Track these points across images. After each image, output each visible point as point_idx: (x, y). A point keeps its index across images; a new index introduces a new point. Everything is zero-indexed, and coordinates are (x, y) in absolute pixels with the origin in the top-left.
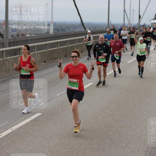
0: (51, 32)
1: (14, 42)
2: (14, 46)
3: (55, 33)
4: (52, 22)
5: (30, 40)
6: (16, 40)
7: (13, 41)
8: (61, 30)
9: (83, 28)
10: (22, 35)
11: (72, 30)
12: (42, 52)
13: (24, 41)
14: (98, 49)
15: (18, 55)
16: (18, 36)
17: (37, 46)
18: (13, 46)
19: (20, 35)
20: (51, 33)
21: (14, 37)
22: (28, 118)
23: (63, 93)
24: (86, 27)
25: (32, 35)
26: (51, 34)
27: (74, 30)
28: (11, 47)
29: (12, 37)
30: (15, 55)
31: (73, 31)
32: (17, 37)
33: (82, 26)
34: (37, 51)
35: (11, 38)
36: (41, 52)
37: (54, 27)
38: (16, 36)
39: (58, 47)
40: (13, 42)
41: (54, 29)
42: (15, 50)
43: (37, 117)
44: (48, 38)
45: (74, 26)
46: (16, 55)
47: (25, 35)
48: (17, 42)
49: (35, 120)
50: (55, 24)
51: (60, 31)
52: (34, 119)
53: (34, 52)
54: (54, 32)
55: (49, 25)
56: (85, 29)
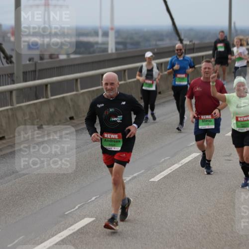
0: (112, 48)
1: (35, 71)
2: (35, 79)
3: (120, 52)
4: (112, 29)
5: (68, 66)
6: (39, 68)
7: (32, 68)
8: (132, 44)
9: (178, 38)
10: (51, 56)
11: (154, 43)
12: (93, 91)
13: (54, 68)
14: (106, 113)
15: (43, 98)
16: (42, 58)
17: (82, 78)
18: (32, 80)
19: (47, 56)
20: (110, 51)
21: (35, 60)
22: (66, 228)
23: (138, 175)
24: (182, 37)
25: (72, 56)
26: (112, 54)
27: (159, 43)
28: (29, 81)
29: (30, 60)
30: (37, 99)
31: (156, 45)
32: (39, 61)
33: (175, 35)
34: (82, 89)
35: (28, 62)
36: (89, 91)
37: (116, 38)
38: (37, 59)
39: (125, 80)
40: (31, 71)
41: (117, 43)
42: (36, 87)
43: (84, 227)
44: (104, 61)
45: (158, 35)
46: (40, 98)
47: (58, 57)
48: (40, 70)
49: (81, 231)
50: (118, 32)
51: (129, 46)
52: (78, 230)
53: (77, 90)
54: (116, 49)
55: (106, 34)
56: (181, 41)
